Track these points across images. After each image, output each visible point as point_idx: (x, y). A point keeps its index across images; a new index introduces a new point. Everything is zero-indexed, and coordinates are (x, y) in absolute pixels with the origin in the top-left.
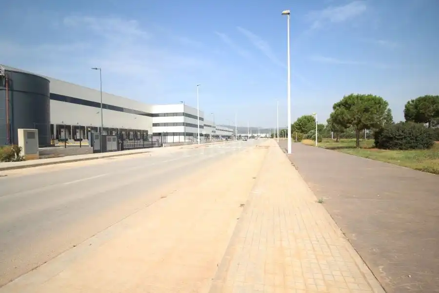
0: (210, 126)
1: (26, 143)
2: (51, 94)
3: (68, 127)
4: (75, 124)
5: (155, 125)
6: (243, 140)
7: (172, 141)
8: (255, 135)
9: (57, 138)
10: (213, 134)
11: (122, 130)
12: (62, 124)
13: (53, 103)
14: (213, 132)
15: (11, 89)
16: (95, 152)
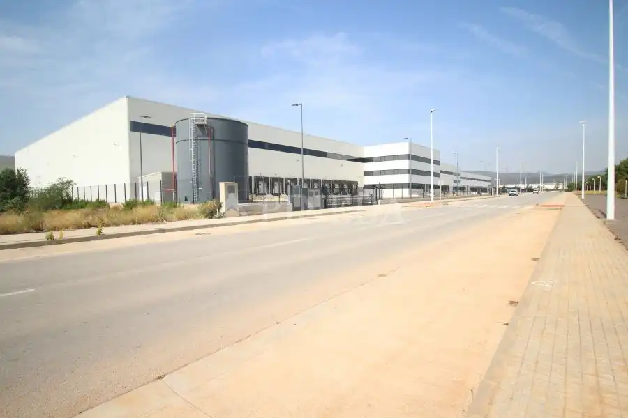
0: (450, 173)
1: (227, 197)
2: (250, 141)
3: (265, 179)
4: (273, 176)
5: (367, 174)
6: (510, 195)
7: (400, 196)
8: (535, 186)
9: (255, 192)
10: (455, 185)
11: (325, 181)
12: (259, 175)
13: (252, 151)
14: (455, 181)
15: (213, 139)
16: (295, 209)
